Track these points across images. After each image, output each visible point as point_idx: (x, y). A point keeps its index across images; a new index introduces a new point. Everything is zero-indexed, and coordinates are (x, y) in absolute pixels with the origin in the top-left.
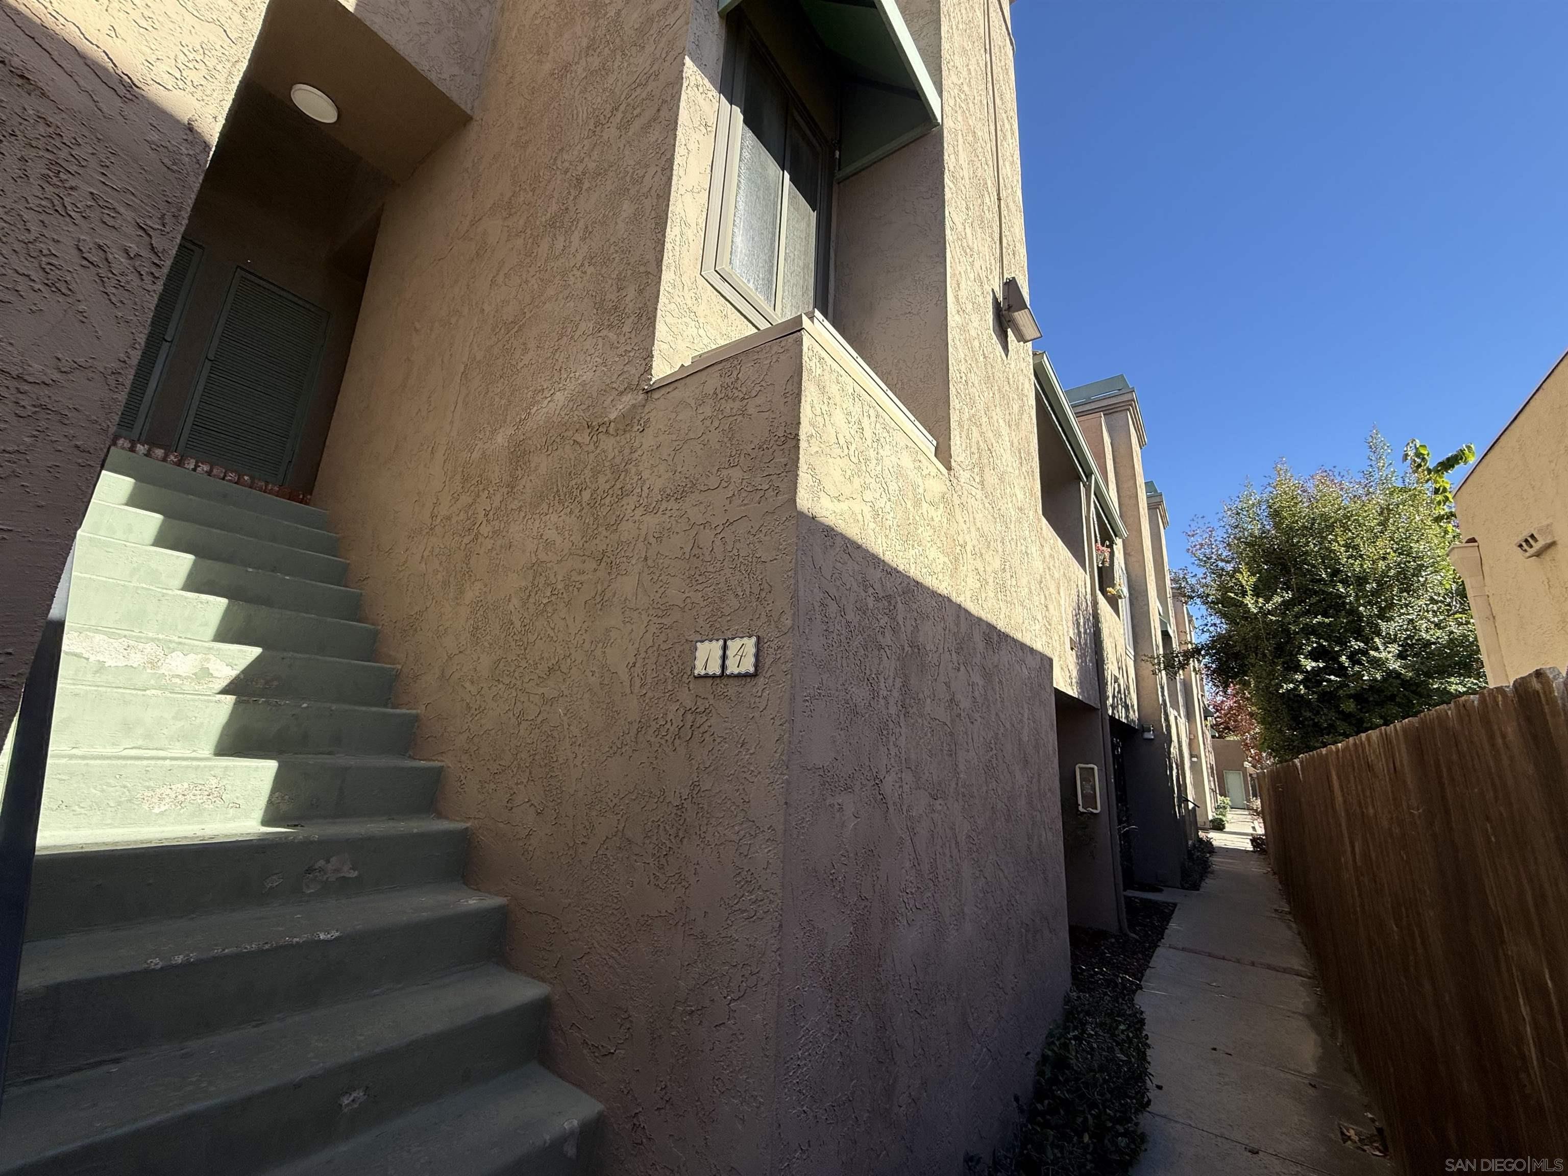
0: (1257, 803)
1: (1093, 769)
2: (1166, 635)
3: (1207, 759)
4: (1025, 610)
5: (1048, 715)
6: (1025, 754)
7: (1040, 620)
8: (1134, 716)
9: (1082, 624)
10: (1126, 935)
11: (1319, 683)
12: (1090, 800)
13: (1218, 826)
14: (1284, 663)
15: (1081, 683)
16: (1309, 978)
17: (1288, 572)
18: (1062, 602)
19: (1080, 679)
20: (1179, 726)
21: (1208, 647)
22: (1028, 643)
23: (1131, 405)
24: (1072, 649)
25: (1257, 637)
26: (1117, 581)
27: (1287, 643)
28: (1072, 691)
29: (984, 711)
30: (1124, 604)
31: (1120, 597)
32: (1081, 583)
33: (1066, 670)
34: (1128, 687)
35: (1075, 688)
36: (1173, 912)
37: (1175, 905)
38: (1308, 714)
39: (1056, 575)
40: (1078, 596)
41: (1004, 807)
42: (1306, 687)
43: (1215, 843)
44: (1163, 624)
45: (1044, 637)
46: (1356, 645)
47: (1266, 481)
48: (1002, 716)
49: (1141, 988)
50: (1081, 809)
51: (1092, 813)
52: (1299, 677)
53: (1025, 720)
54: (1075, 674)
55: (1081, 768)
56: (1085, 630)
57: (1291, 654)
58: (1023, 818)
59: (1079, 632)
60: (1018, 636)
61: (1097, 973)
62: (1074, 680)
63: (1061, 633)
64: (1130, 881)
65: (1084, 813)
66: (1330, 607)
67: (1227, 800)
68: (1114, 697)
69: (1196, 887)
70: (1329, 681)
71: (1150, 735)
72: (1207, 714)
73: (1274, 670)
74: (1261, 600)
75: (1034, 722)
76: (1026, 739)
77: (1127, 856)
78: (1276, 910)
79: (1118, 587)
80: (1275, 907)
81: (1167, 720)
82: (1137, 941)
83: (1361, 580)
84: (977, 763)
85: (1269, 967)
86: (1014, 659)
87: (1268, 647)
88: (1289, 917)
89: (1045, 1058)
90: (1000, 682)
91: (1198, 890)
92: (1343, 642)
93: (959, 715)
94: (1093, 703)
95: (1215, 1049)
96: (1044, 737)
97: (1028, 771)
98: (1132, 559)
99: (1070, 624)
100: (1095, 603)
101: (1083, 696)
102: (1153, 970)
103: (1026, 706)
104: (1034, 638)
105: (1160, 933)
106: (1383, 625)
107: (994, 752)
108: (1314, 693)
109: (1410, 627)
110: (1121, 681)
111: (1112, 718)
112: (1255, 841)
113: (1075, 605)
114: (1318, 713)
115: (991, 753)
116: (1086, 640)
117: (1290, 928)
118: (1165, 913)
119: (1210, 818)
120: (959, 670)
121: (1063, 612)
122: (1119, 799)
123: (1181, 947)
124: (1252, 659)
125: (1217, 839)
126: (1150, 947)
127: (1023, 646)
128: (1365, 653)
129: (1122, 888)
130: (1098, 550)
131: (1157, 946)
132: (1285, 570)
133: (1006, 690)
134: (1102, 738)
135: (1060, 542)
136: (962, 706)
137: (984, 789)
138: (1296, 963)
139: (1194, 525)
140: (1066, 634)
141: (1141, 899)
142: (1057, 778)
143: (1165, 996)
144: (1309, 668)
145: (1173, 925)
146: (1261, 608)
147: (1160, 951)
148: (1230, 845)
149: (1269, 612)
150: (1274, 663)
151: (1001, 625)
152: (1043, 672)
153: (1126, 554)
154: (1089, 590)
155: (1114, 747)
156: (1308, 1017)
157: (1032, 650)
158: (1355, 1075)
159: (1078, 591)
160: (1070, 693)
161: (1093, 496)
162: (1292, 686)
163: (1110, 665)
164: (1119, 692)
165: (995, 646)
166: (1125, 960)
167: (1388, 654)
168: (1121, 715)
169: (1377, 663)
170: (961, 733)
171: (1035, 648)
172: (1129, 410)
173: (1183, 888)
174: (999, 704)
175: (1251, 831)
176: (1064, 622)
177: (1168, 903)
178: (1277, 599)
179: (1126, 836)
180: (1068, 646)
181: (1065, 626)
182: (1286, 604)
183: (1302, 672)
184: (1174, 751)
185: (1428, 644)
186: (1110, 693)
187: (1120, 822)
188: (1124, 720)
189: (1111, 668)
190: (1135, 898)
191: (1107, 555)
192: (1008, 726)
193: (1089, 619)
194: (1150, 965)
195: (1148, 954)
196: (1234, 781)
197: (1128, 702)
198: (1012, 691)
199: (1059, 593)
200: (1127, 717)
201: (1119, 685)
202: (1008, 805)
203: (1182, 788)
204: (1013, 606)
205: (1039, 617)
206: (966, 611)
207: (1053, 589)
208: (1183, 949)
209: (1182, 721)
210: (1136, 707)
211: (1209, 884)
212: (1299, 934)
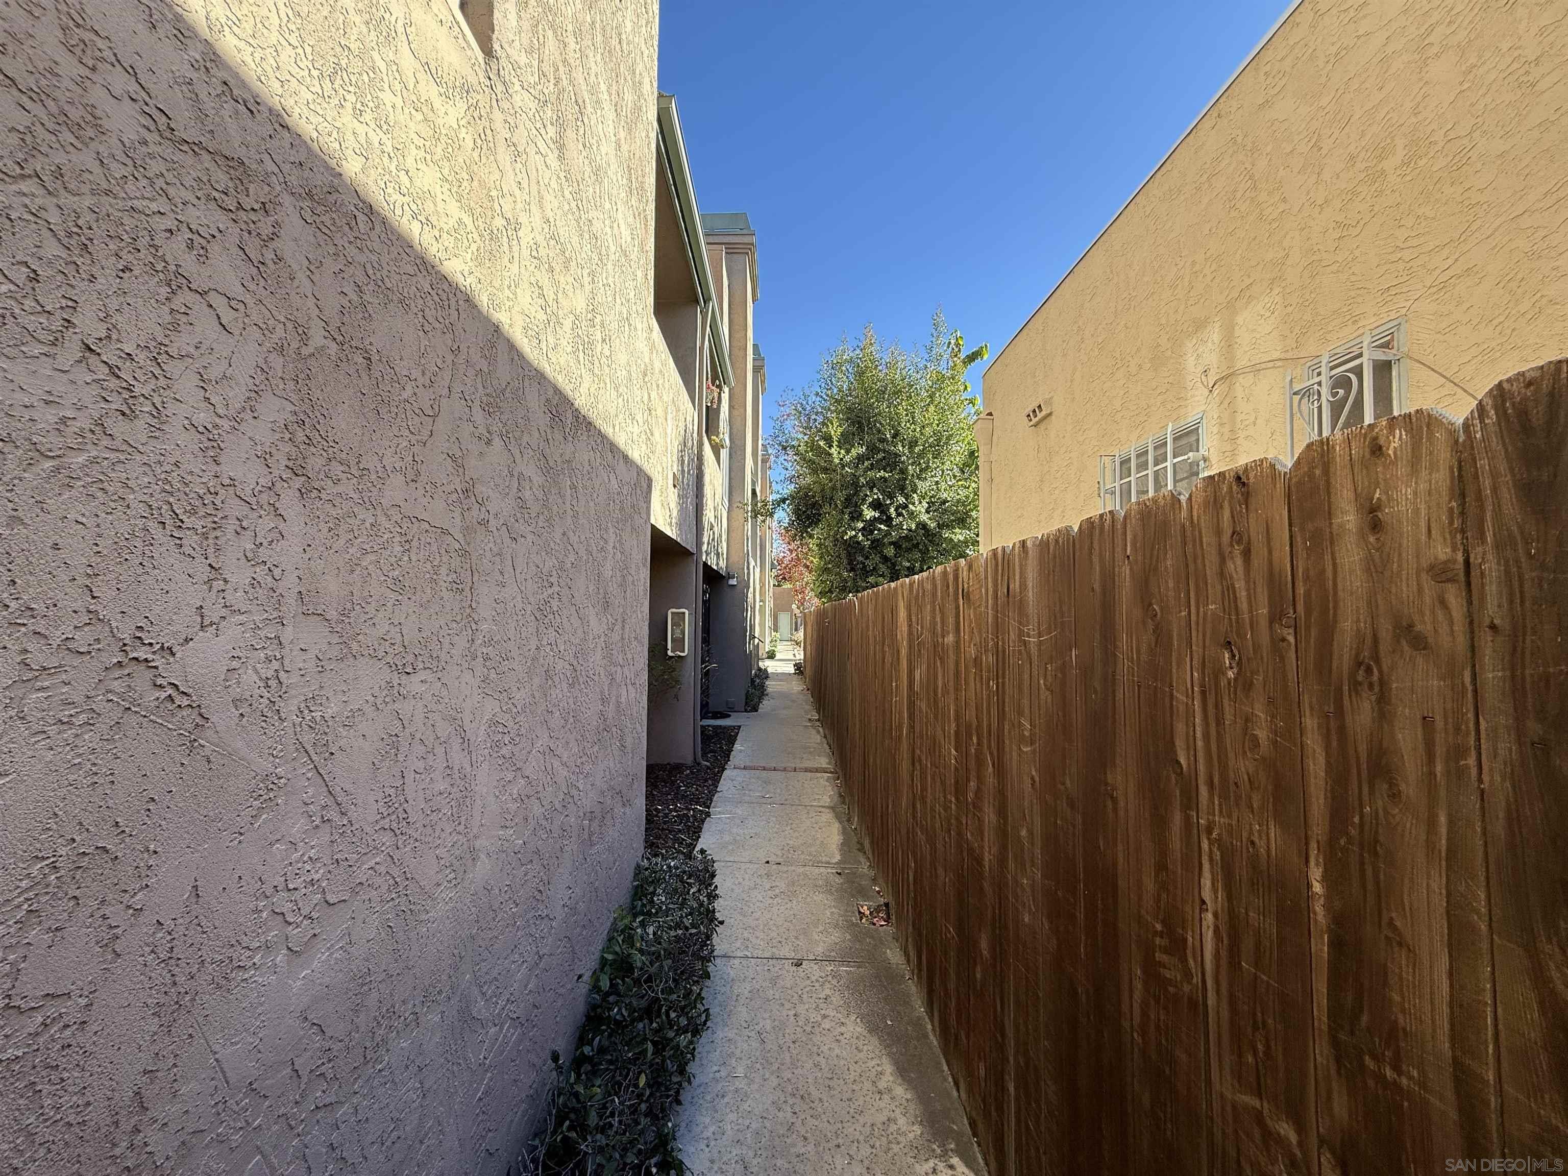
0: (800, 635)
1: (684, 613)
2: (754, 492)
3: (769, 604)
4: (620, 400)
5: (642, 552)
6: (606, 593)
7: (641, 424)
8: (723, 564)
9: (686, 462)
10: (699, 764)
11: (872, 532)
12: (679, 643)
13: (771, 656)
14: (850, 513)
15: (680, 525)
16: (831, 772)
17: (863, 431)
18: (669, 431)
19: (679, 520)
20: (755, 575)
21: (793, 497)
22: (622, 446)
23: (750, 249)
24: (675, 486)
25: (833, 488)
26: (721, 429)
27: (855, 494)
28: (671, 532)
29: (541, 524)
30: (724, 453)
31: (722, 447)
32: (689, 419)
33: (667, 507)
34: (721, 536)
35: (674, 528)
36: (737, 733)
37: (740, 727)
38: (861, 559)
39: (665, 398)
40: (685, 431)
41: (568, 667)
42: (863, 535)
43: (770, 670)
44: (754, 483)
45: (644, 447)
46: (901, 500)
47: (856, 343)
48: (574, 539)
49: (709, 816)
50: (670, 653)
51: (680, 657)
52: (860, 525)
53: (610, 548)
54: (675, 513)
55: (672, 613)
56: (689, 471)
57: (856, 505)
58: (596, 678)
59: (683, 471)
60: (608, 431)
61: (671, 811)
62: (674, 521)
63: (664, 465)
64: (706, 711)
65: (672, 657)
66: (888, 465)
67: (778, 635)
68: (708, 543)
69: (755, 709)
70: (880, 529)
71: (733, 582)
72: (773, 567)
73: (842, 519)
74: (843, 451)
75: (622, 553)
76: (608, 573)
77: (705, 691)
78: (810, 720)
79: (721, 436)
80: (809, 717)
81: (748, 568)
82: (708, 768)
83: (913, 444)
84: (520, 606)
85: (807, 770)
86: (599, 460)
87: (840, 497)
88: (818, 723)
89: (603, 962)
90: (573, 487)
91: (757, 711)
92: (891, 496)
93: (484, 523)
94: (691, 547)
95: (768, 862)
96: (633, 573)
97: (609, 617)
98: (736, 413)
99: (675, 458)
100: (701, 445)
101: (681, 539)
102: (720, 794)
103: (611, 530)
104: (630, 442)
105: (727, 756)
106: (920, 484)
107: (556, 588)
108: (868, 540)
109: (935, 487)
110: (716, 529)
111: (705, 564)
112: (798, 666)
113: (681, 439)
114: (867, 558)
115: (550, 591)
116: (689, 481)
117: (818, 732)
118: (729, 737)
119: (767, 650)
120: (489, 442)
121: (669, 442)
122: (706, 641)
123: (742, 766)
124: (826, 508)
125: (770, 666)
126: (718, 772)
127: (613, 448)
128: (905, 507)
129: (699, 718)
130: (708, 388)
131: (724, 769)
132: (861, 428)
133: (582, 502)
134: (695, 583)
135: (671, 361)
136: (493, 507)
137: (533, 645)
138: (823, 762)
139: (785, 395)
140: (669, 468)
141: (713, 727)
142: (647, 623)
143: (729, 818)
144: (868, 518)
145: (737, 746)
146: (841, 459)
147: (726, 773)
148: (780, 670)
149: (848, 465)
150: (843, 512)
151: (581, 401)
152: (639, 492)
153: (731, 407)
154: (696, 428)
155: (704, 593)
156: (832, 808)
157: (626, 457)
158: (865, 853)
159: (686, 426)
160: (669, 533)
161: (708, 329)
162: (854, 533)
163: (708, 512)
164: (713, 540)
165: (568, 430)
166: (697, 790)
167: (920, 508)
168: (713, 563)
169: (912, 515)
170: (488, 554)
171: (630, 456)
172: (747, 253)
173: (746, 711)
174: (569, 520)
175: (792, 657)
176: (669, 455)
177: (734, 727)
178: (854, 452)
179: (706, 674)
180: (671, 482)
181: (670, 460)
182: (860, 458)
183: (863, 521)
184: (750, 595)
185: (945, 502)
186: (705, 540)
187: (703, 662)
188: (715, 568)
189: (709, 515)
190: (709, 726)
191: (716, 395)
192: (582, 552)
193: (693, 460)
194: (718, 789)
195: (716, 780)
196: (785, 620)
197: (720, 550)
198: (592, 504)
199: (666, 419)
200: (717, 564)
201: (714, 533)
202: (575, 663)
203: (752, 627)
204: (602, 385)
205: (639, 417)
206: (512, 347)
207: (660, 412)
208: (745, 768)
209: (758, 570)
210: (725, 556)
211: (766, 705)
212: (825, 737)
